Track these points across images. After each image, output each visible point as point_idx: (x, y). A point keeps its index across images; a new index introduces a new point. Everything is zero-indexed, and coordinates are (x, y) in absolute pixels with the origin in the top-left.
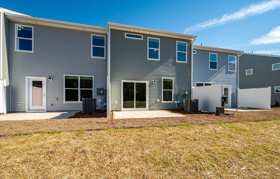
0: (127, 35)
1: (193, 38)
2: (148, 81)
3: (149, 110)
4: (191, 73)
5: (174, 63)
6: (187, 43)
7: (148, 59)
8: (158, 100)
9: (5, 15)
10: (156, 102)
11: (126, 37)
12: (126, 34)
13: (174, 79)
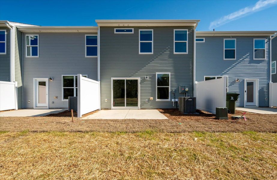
0: (117, 31)
1: (195, 23)
2: (140, 78)
3: (141, 109)
4: (193, 65)
5: (171, 56)
6: (187, 30)
7: (140, 53)
8: (152, 98)
9: (17, 29)
10: (149, 100)
11: (115, 33)
12: (115, 29)
13: (171, 74)
